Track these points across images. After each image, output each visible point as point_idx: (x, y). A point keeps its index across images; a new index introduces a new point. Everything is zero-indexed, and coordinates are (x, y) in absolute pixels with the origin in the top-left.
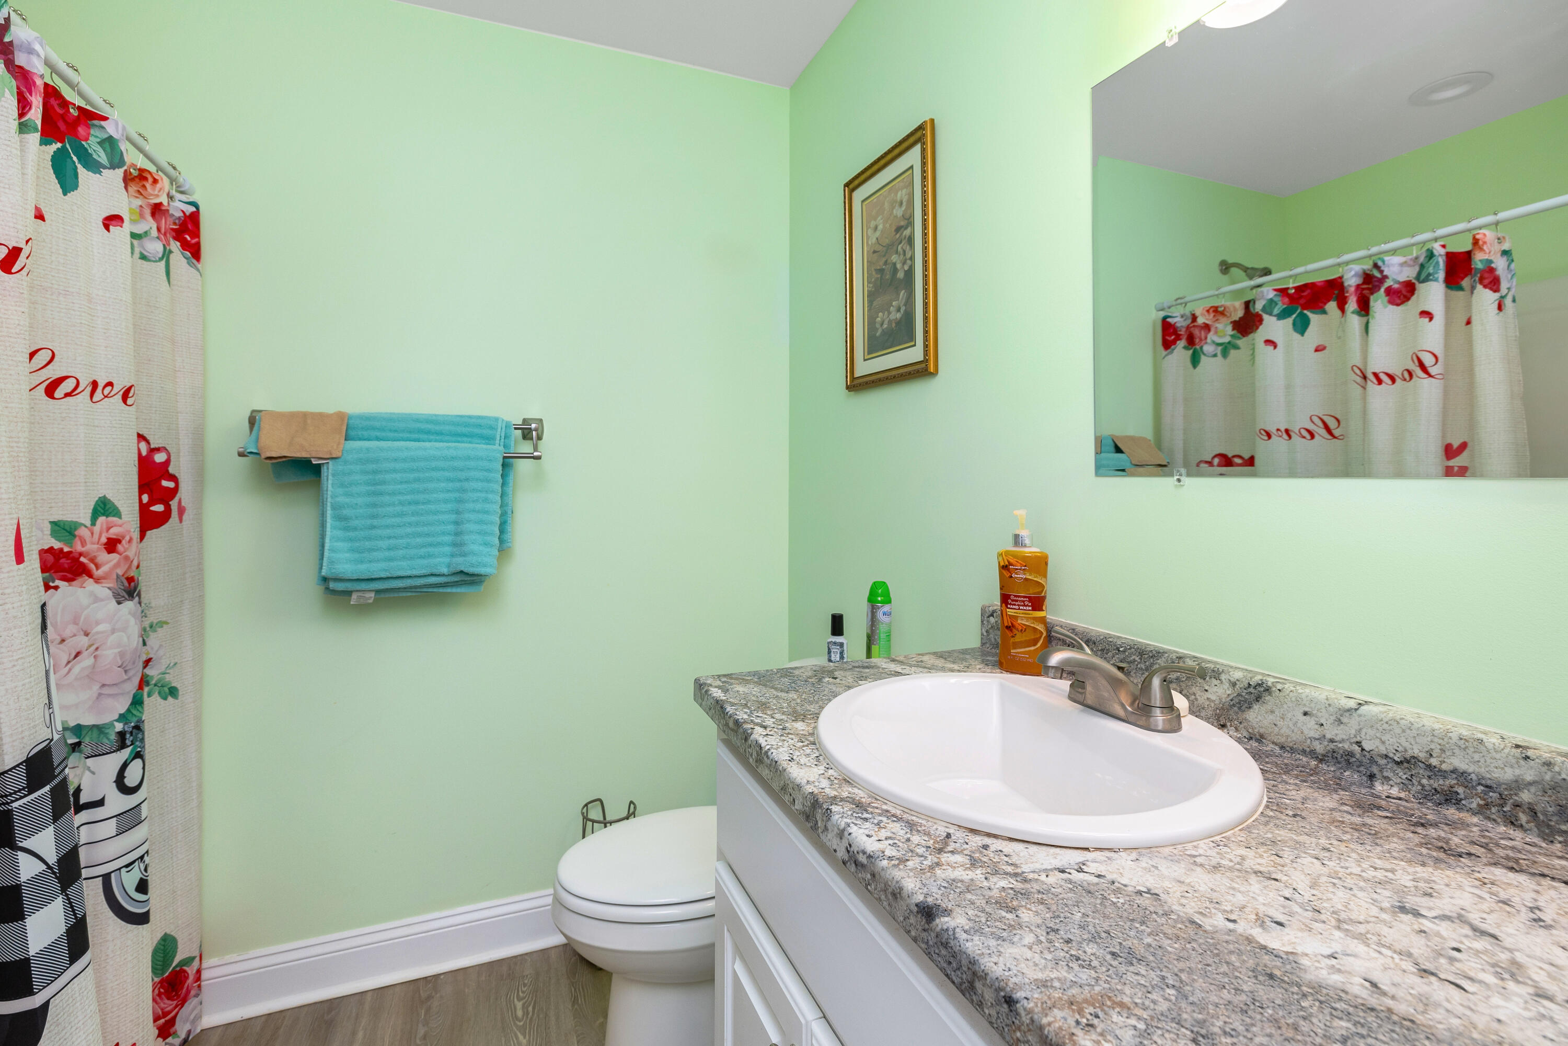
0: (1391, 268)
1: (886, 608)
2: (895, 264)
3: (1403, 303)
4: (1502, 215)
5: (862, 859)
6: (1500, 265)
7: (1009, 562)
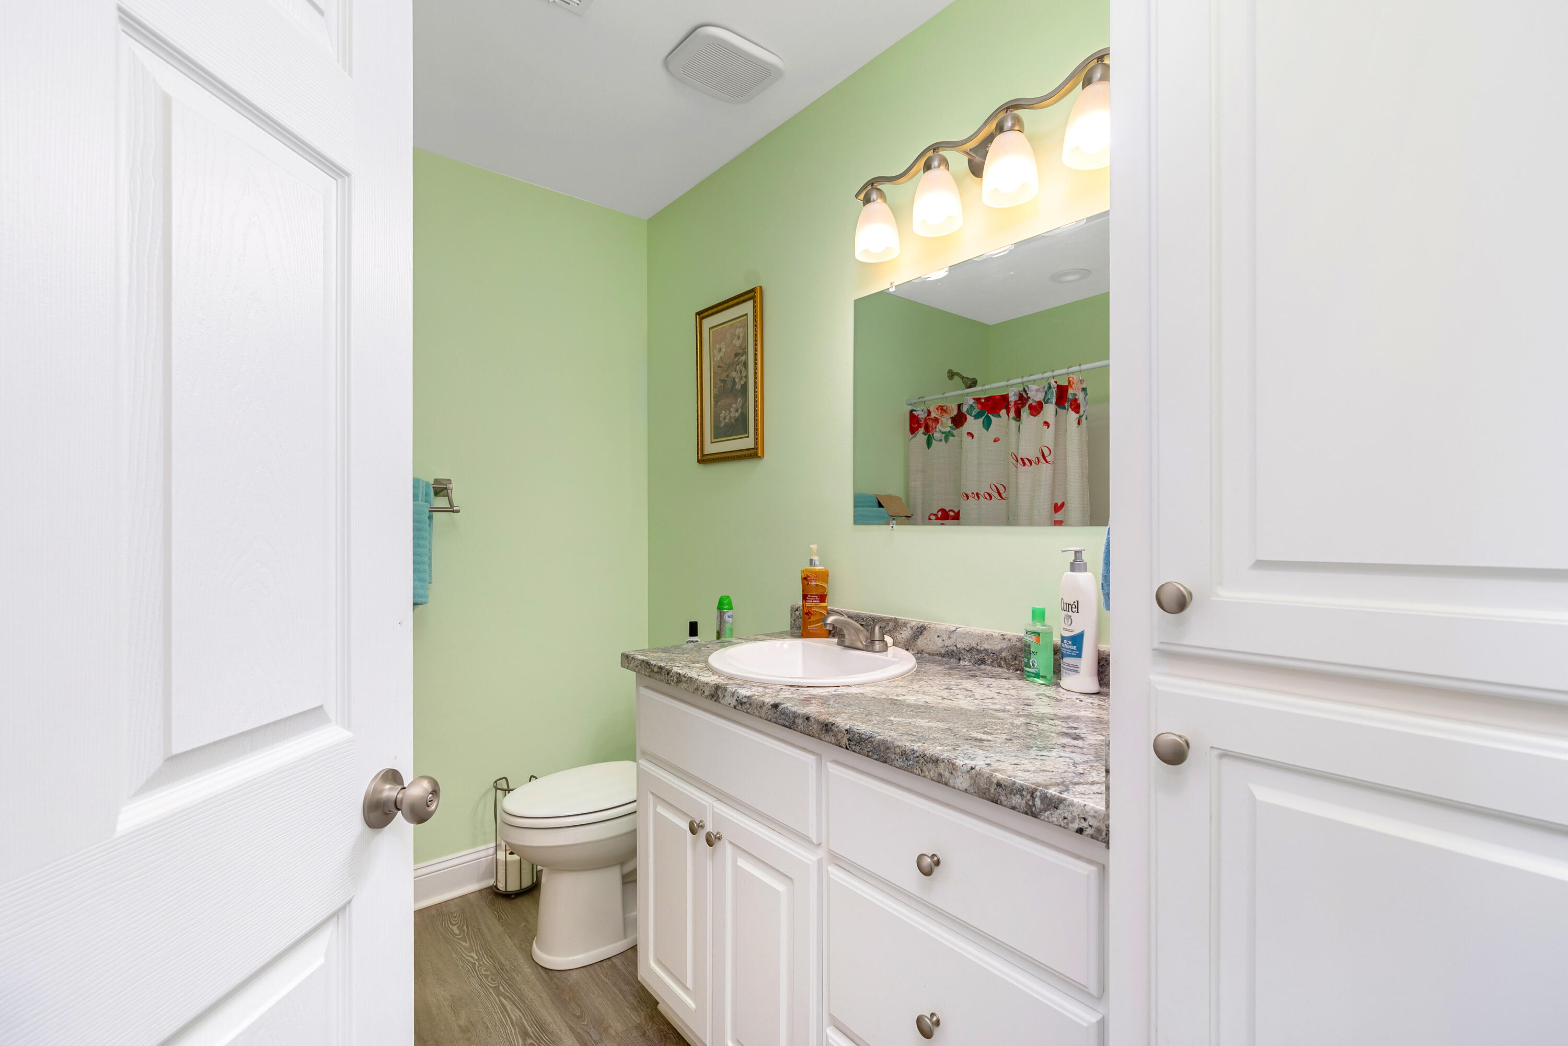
0: (1032, 393)
1: (730, 613)
2: (734, 378)
3: (1037, 415)
4: (1083, 367)
5: (745, 700)
6: (1081, 397)
7: (807, 575)
